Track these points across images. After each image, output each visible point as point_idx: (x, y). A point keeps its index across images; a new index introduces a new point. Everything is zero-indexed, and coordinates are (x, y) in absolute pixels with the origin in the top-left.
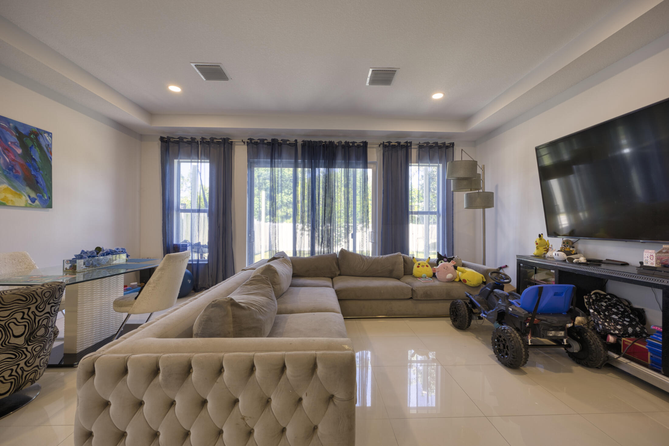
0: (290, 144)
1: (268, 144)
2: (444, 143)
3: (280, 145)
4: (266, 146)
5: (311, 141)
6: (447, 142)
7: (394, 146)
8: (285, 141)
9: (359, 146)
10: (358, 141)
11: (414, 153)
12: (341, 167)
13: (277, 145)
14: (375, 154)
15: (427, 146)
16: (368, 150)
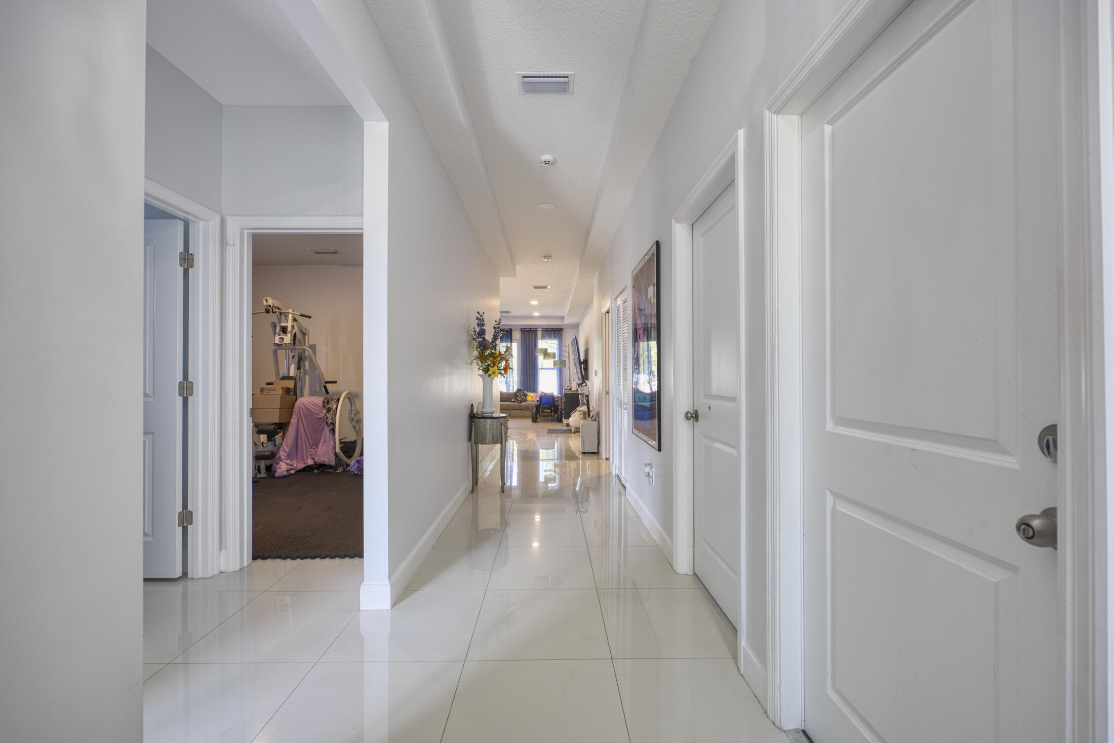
2: (557, 329)
6: (559, 328)
7: (528, 331)
9: (507, 331)
10: (508, 328)
11: (539, 334)
14: (517, 335)
15: (547, 330)
16: (513, 332)
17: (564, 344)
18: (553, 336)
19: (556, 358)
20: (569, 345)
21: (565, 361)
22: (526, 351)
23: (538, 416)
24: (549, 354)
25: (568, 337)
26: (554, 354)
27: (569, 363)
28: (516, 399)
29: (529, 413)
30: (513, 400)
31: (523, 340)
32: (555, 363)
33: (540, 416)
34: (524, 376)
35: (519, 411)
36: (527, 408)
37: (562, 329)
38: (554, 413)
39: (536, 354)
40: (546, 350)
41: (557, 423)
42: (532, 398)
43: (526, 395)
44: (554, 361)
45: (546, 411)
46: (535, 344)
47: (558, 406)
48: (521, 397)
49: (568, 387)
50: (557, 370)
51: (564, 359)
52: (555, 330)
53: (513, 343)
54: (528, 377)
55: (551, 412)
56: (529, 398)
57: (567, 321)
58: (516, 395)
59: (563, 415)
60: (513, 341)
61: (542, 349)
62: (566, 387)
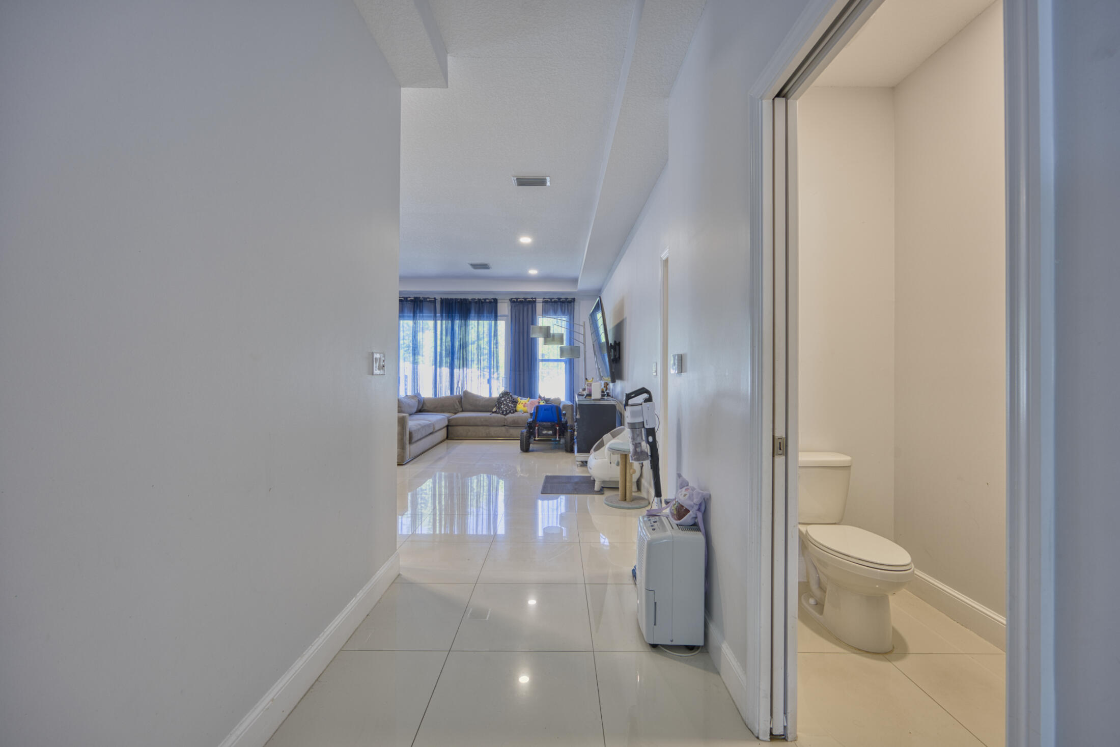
0: (430, 301)
1: (411, 301)
2: (566, 299)
3: (421, 301)
4: (410, 302)
5: (448, 299)
6: (570, 297)
7: (521, 302)
8: (425, 299)
9: (490, 302)
10: (490, 297)
11: (539, 307)
12: (474, 320)
13: (419, 303)
14: (504, 308)
15: (551, 302)
16: (499, 305)
17: (576, 321)
18: (559, 310)
19: (565, 342)
20: (584, 323)
21: (579, 347)
22: (519, 333)
23: (532, 440)
24: (554, 335)
25: (583, 310)
26: (562, 336)
27: (585, 352)
28: (499, 408)
29: (517, 432)
30: (494, 410)
31: (514, 317)
32: (562, 351)
33: (535, 440)
34: (515, 371)
35: (503, 428)
36: (515, 424)
37: (573, 300)
38: (560, 435)
39: (532, 336)
40: (548, 328)
41: (564, 453)
42: (524, 406)
43: (515, 402)
44: (561, 348)
45: (545, 432)
46: (533, 321)
47: (566, 422)
48: (508, 406)
49: (584, 390)
50: (566, 363)
51: (576, 344)
52: (563, 302)
53: (499, 322)
54: (522, 373)
55: (555, 434)
56: (520, 407)
57: (583, 285)
58: (499, 401)
59: (575, 440)
60: (499, 318)
61: (541, 328)
62: (581, 390)
